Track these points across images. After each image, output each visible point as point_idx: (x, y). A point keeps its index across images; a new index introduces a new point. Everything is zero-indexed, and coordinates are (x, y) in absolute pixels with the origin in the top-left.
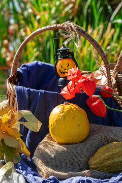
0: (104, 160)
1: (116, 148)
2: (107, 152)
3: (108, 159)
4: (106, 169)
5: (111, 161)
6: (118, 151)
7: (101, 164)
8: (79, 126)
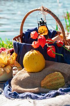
0: (48, 82)
1: (54, 76)
2: (49, 78)
3: (49, 82)
4: (48, 87)
5: (51, 83)
6: (55, 77)
7: (46, 84)
8: (36, 63)
